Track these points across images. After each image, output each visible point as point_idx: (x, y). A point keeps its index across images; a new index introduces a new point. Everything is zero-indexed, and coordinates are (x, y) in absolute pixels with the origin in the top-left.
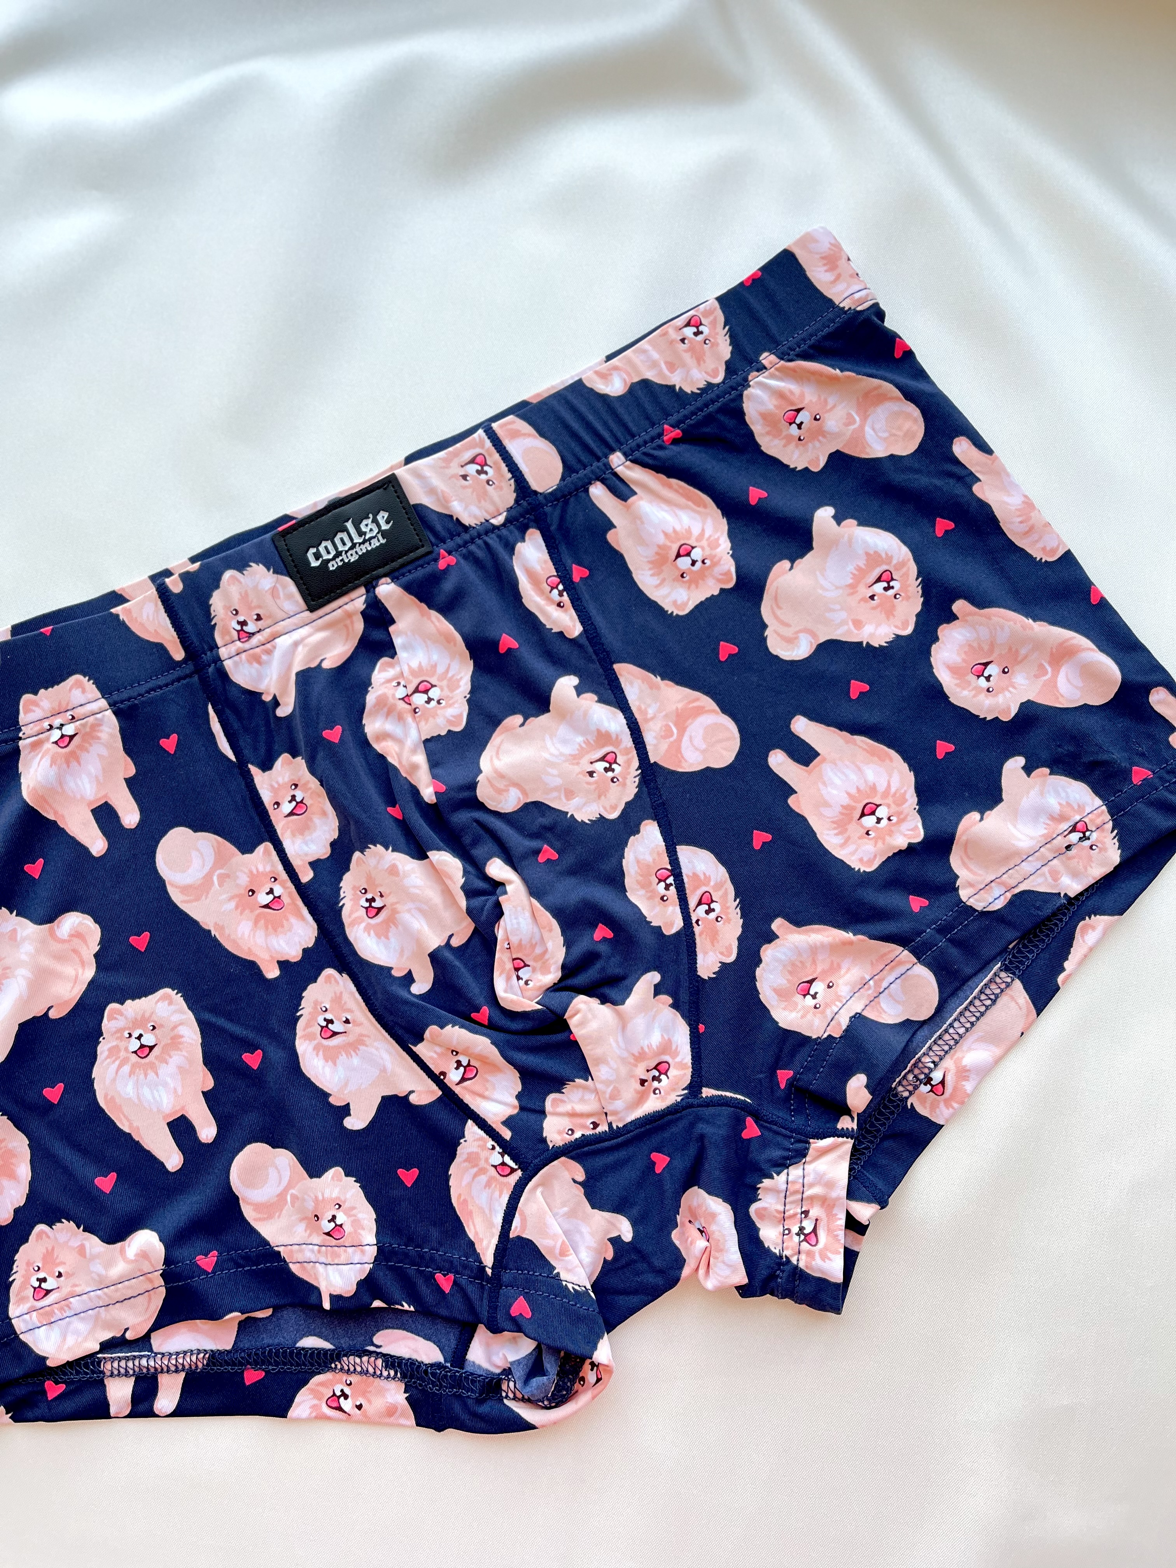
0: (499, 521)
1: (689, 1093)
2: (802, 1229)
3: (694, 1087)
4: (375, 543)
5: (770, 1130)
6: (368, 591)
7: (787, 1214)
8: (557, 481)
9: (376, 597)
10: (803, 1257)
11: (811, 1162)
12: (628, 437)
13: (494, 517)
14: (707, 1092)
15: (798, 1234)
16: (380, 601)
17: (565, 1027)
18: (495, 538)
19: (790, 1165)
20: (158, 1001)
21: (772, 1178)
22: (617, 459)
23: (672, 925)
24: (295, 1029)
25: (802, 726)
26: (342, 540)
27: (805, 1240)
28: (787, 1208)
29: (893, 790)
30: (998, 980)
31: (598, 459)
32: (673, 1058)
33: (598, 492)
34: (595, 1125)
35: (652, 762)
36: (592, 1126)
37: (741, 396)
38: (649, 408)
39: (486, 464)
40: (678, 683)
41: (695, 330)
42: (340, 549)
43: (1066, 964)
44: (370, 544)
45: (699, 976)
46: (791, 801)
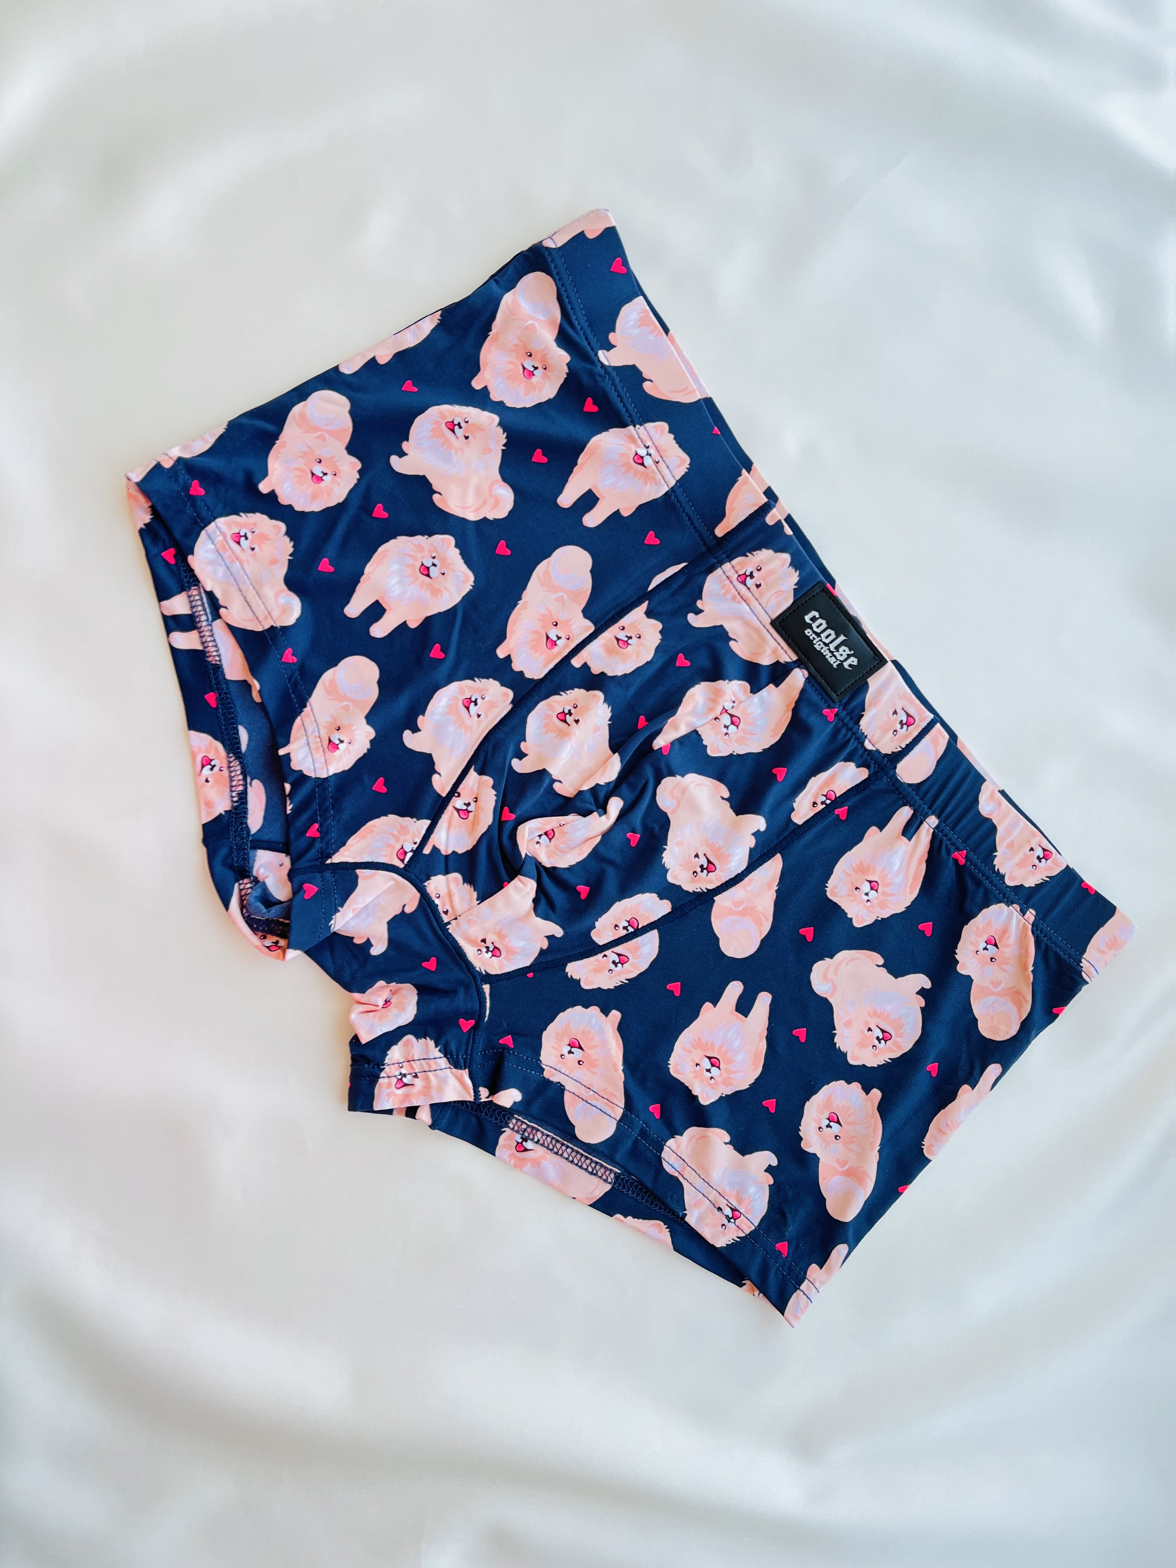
0: (868, 745)
1: (483, 975)
2: (405, 1075)
3: (488, 978)
4: (832, 660)
5: (469, 1039)
6: (795, 662)
7: (412, 1062)
8: (907, 782)
9: (792, 670)
10: (386, 1080)
11: (452, 1073)
12: (951, 826)
13: (870, 742)
14: (486, 988)
15: (401, 1074)
16: (790, 673)
17: (512, 878)
18: (855, 746)
19: (447, 1058)
20: (464, 573)
21: (436, 1047)
22: (932, 821)
23: (599, 937)
24: (465, 679)
25: (764, 1001)
26: (830, 635)
27: (398, 1080)
28: (418, 1062)
29: (732, 1076)
30: (608, 1173)
31: (930, 808)
32: (504, 958)
33: (904, 814)
34: (446, 913)
35: (715, 898)
36: (445, 910)
37: (1000, 902)
38: (976, 837)
39: (908, 726)
40: (777, 904)
41: (1041, 856)
42: (822, 635)
43: (630, 1218)
44: (831, 657)
45: (567, 965)
46: (708, 1005)
